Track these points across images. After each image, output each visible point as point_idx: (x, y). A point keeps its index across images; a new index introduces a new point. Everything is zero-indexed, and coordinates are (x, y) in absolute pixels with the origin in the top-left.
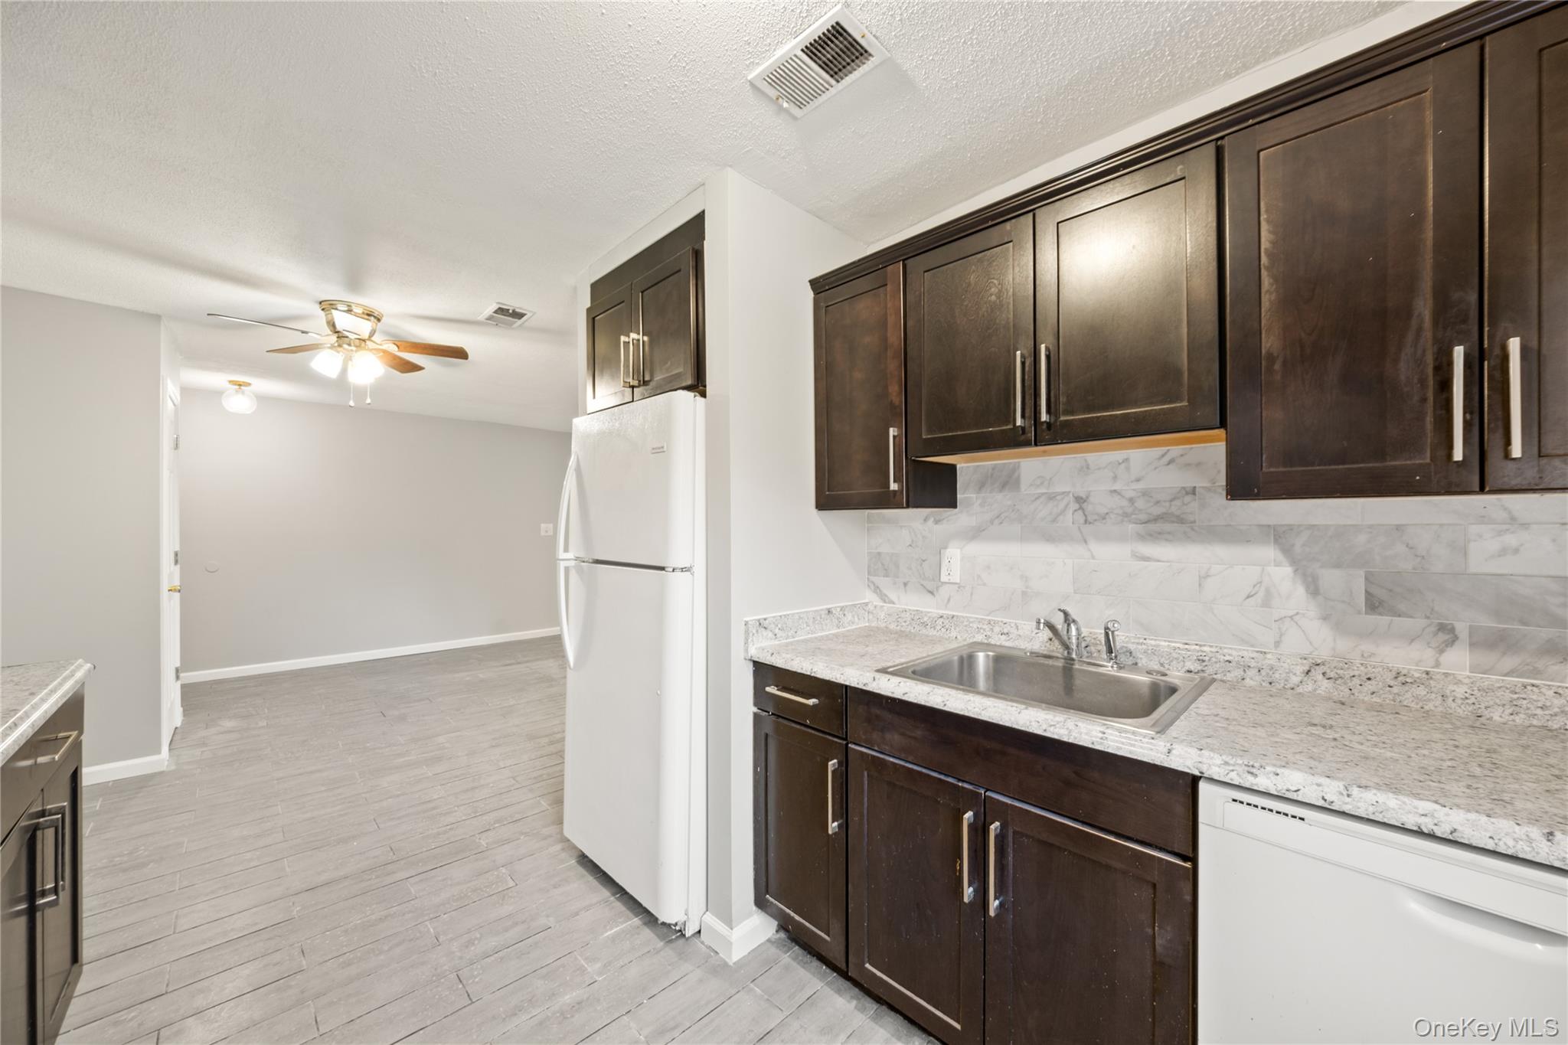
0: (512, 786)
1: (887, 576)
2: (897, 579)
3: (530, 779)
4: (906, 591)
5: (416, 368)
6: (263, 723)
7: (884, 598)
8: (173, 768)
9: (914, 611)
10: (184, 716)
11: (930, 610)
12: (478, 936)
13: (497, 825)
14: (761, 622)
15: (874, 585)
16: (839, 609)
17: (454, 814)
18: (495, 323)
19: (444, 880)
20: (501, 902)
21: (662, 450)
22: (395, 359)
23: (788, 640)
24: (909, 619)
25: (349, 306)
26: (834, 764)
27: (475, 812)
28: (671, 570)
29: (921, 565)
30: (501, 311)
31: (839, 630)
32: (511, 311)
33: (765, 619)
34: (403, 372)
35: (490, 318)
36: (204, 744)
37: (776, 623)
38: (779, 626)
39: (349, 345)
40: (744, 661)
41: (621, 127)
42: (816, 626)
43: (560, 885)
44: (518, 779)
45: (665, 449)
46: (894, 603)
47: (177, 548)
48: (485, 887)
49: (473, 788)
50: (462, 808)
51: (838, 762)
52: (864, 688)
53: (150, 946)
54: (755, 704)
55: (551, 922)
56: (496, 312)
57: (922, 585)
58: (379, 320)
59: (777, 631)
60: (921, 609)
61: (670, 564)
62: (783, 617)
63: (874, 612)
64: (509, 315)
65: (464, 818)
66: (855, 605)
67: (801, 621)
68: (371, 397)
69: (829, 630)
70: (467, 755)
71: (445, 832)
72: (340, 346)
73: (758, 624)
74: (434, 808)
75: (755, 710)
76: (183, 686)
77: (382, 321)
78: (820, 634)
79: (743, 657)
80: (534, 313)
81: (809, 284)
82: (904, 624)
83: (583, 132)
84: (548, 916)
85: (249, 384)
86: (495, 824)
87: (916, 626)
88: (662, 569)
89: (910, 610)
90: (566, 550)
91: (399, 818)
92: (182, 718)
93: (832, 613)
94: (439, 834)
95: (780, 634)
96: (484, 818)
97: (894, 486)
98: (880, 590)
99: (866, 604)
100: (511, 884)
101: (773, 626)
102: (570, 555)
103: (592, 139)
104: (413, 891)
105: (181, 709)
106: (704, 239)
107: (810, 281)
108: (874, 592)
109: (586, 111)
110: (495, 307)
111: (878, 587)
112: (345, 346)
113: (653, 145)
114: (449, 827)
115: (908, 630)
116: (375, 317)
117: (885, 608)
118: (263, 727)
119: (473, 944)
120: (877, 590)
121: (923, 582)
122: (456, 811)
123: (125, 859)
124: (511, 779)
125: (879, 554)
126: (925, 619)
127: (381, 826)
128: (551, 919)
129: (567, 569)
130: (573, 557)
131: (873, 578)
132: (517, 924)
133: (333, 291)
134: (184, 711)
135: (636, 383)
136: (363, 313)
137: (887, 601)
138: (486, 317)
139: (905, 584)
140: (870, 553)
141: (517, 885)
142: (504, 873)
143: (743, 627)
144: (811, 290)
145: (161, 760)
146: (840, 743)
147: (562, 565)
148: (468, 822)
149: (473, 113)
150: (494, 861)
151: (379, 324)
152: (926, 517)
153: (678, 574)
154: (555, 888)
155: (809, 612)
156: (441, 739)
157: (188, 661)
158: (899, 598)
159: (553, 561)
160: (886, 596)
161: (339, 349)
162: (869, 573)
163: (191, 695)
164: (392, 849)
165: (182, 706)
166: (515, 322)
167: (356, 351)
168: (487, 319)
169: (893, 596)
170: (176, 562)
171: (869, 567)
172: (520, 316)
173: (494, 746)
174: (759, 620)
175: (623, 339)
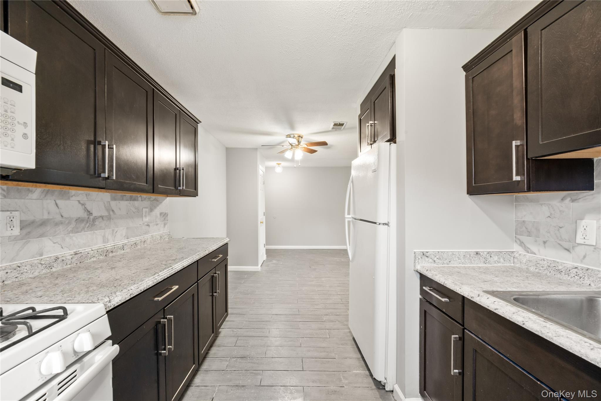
0: (340, 302)
1: (530, 236)
2: (537, 239)
3: (346, 301)
4: (545, 247)
5: (315, 151)
6: (281, 263)
7: (527, 250)
8: (261, 271)
9: (550, 260)
10: (267, 257)
11: (564, 262)
12: (312, 350)
13: (330, 314)
14: (424, 253)
15: (520, 240)
16: (486, 253)
17: (319, 306)
18: (335, 130)
19: (309, 326)
20: (323, 341)
21: (375, 170)
22: (308, 150)
23: (443, 265)
24: (546, 266)
25: (294, 135)
26: (455, 338)
27: (325, 307)
28: (378, 224)
29: (558, 230)
30: (335, 125)
31: (485, 265)
32: (338, 124)
33: (427, 252)
34: (311, 153)
35: (333, 128)
36: (268, 266)
37: (435, 255)
38: (437, 257)
39: (294, 147)
40: (414, 271)
41: (350, 36)
42: (466, 260)
43: (344, 345)
44: (343, 300)
45: (376, 170)
46: (535, 254)
47: (264, 211)
48: (320, 334)
49: (327, 299)
50: (322, 304)
51: (459, 337)
52: (471, 299)
53: (243, 315)
54: (421, 294)
55: (337, 357)
56: (334, 126)
57: (559, 244)
58: (302, 138)
59: (435, 259)
60: (557, 260)
61: (378, 221)
62: (440, 253)
63: (519, 257)
64: (338, 125)
65: (321, 308)
66: (501, 252)
67: (454, 256)
68: (300, 163)
69: (477, 264)
70: (329, 287)
71: (315, 311)
72: (292, 148)
73: (422, 254)
74: (314, 302)
75: (420, 297)
76: (266, 250)
77: (303, 137)
78: (469, 265)
79: (413, 269)
80: (347, 122)
81: (462, 69)
82: (541, 268)
83: (337, 46)
84: (336, 354)
85: (281, 164)
86: (330, 313)
87: (551, 271)
88: (375, 223)
89: (547, 260)
90: (349, 214)
91: (303, 301)
92: (266, 258)
93: (480, 254)
94: (312, 311)
95: (437, 261)
96: (327, 310)
97: (516, 178)
98: (524, 245)
99: (513, 252)
100: (328, 337)
101: (433, 256)
102: (350, 216)
103: (341, 47)
104: (300, 326)
105: (266, 255)
106: (395, 68)
107: (462, 67)
108: (520, 245)
109: (335, 37)
110: (333, 124)
111: (522, 242)
112: (293, 148)
113: (365, 37)
114: (316, 309)
115: (545, 273)
116: (301, 137)
117: (527, 256)
118: (281, 264)
119: (310, 351)
120: (522, 244)
121: (560, 242)
122: (320, 305)
123: (246, 291)
124: (340, 300)
125: (524, 221)
126: (560, 267)
127: (298, 303)
128: (337, 356)
129: (349, 222)
130: (351, 217)
131: (518, 236)
132: (325, 351)
133: (289, 132)
134: (267, 256)
135: (372, 142)
136: (298, 136)
137: (530, 252)
138: (332, 128)
139: (545, 243)
140: (518, 221)
141: (330, 338)
142: (327, 332)
143: (413, 255)
144: (464, 72)
145: (258, 268)
146: (460, 327)
147: (347, 220)
148: (322, 310)
149: (301, 58)
150: (326, 326)
151: (302, 139)
152: (564, 197)
153: (381, 226)
154: (342, 345)
155: (460, 252)
156: (323, 279)
157: (268, 243)
158: (539, 251)
159: (344, 218)
160: (528, 248)
161: (292, 149)
162: (516, 234)
163: (268, 252)
164: (299, 311)
165: (266, 254)
166: (342, 128)
167: (296, 149)
168: (332, 129)
169: (534, 248)
170: (264, 215)
171: (516, 229)
172: (342, 125)
173: (338, 286)
174: (423, 252)
175: (367, 124)
